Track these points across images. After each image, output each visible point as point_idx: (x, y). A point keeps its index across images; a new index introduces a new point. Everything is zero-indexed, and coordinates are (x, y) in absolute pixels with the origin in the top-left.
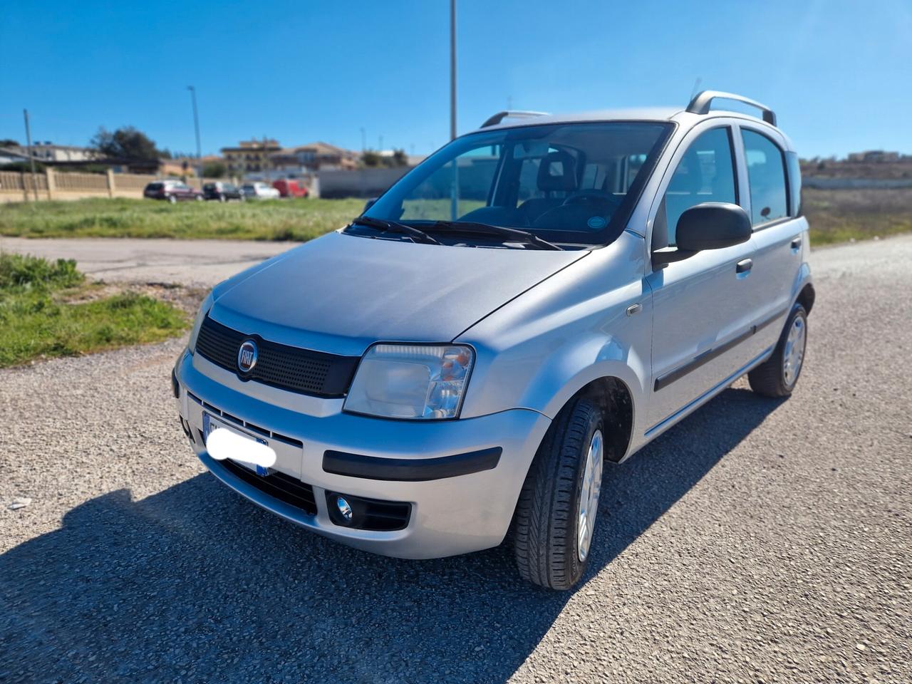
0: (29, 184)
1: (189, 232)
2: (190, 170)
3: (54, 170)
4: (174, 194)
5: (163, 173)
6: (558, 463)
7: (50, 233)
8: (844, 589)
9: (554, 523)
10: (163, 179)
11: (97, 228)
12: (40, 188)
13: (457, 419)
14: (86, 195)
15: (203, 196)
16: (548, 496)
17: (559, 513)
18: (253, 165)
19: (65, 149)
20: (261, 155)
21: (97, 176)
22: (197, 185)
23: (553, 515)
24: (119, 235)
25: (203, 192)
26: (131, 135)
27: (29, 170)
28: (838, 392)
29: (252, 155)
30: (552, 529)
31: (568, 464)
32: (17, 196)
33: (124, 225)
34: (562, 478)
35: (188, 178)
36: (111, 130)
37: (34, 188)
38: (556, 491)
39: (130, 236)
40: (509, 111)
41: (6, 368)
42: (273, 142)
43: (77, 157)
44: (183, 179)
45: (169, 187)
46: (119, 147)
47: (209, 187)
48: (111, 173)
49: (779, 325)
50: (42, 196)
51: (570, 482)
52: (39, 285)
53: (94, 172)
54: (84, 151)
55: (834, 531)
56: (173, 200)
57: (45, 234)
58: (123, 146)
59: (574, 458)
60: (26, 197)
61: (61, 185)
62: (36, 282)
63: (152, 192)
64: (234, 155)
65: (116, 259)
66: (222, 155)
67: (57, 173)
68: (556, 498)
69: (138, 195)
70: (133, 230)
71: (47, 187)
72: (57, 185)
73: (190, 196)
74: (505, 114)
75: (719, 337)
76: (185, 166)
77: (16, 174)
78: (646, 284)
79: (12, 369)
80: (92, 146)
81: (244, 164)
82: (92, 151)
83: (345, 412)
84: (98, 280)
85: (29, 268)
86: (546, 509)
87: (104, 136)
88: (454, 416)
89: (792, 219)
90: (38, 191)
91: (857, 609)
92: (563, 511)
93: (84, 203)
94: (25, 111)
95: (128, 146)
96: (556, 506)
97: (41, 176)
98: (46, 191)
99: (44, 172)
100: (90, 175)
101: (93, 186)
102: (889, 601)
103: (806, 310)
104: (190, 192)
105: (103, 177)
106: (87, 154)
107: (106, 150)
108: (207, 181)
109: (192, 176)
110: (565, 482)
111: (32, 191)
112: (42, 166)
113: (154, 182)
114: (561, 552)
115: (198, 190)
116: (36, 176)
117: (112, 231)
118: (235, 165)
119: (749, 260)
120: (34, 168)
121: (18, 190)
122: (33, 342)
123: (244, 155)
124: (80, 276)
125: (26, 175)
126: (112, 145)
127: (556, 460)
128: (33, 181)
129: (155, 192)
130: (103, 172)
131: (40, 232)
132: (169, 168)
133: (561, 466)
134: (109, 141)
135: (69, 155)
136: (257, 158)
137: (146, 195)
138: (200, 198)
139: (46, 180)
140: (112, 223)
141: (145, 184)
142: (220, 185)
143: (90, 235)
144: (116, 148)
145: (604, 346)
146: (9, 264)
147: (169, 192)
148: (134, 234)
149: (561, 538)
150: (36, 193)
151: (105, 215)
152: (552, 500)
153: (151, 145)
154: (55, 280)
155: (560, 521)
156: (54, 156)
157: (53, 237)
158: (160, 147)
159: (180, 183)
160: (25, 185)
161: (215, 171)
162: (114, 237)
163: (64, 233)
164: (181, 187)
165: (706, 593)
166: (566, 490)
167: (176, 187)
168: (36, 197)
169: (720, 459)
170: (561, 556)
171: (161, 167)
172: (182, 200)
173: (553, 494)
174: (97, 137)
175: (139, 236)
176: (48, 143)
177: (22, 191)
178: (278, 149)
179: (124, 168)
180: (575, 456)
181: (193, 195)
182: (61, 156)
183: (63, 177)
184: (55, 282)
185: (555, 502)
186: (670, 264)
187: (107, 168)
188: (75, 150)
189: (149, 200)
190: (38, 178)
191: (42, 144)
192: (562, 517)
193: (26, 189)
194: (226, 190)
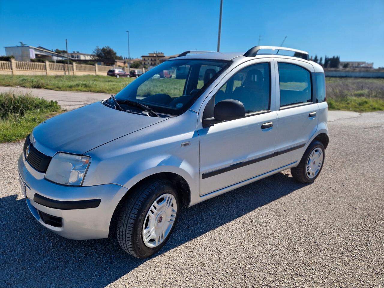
0: (67, 69)
1: (113, 91)
2: (127, 65)
3: (76, 63)
4: (119, 74)
5: (116, 66)
6: (133, 207)
7: (63, 89)
8: (265, 275)
9: (128, 232)
10: (116, 68)
11: (80, 88)
12: (70, 70)
13: (81, 186)
14: (86, 73)
15: (129, 75)
16: (126, 221)
17: (130, 228)
18: (153, 63)
19: (84, 55)
20: (157, 59)
21: (91, 66)
22: (128, 71)
23: (127, 228)
24: (87, 91)
25: (130, 74)
26: (108, 49)
27: (67, 63)
28: (337, 183)
29: (153, 59)
30: (127, 234)
31: (137, 208)
32: (61, 73)
33: (90, 87)
34: (133, 214)
35: (125, 68)
36: (101, 48)
37: (68, 70)
38: (130, 219)
39: (91, 91)
40: (191, 51)
41: (11, 142)
42: (162, 53)
43: (88, 58)
44: (123, 69)
45: (117, 71)
46: (103, 54)
47: (133, 72)
48: (96, 65)
49: (302, 151)
50: (71, 73)
51: (136, 216)
52: (43, 110)
53: (90, 64)
54: (91, 56)
55: (281, 248)
56: (118, 77)
57: (61, 89)
58: (105, 54)
59: (140, 206)
60: (65, 73)
61: (78, 69)
62: (42, 109)
63: (110, 73)
64: (146, 59)
65: (78, 101)
66: (142, 59)
67: (77, 64)
68: (129, 222)
69: (105, 74)
70: (92, 89)
71: (73, 70)
72: (77, 69)
73: (125, 75)
74: (189, 52)
75: (248, 157)
76: (125, 63)
77: (62, 64)
78: (197, 133)
79: (13, 143)
80: (94, 54)
81: (150, 63)
82: (94, 56)
83: (45, 179)
84: (65, 109)
85: (40, 103)
86: (125, 226)
87: (98, 50)
88: (80, 185)
89: (313, 103)
90: (70, 71)
91: (263, 285)
92: (131, 227)
93: (85, 76)
94: (66, 40)
95: (106, 54)
96: (129, 225)
97: (71, 65)
98: (73, 71)
99: (72, 64)
100: (89, 66)
101: (90, 70)
102: (281, 284)
103: (323, 144)
104: (125, 74)
105: (94, 66)
106: (92, 57)
107: (98, 55)
108: (132, 69)
109: (127, 67)
110: (133, 215)
111: (67, 71)
112: (72, 61)
113: (111, 69)
114: (130, 244)
115: (128, 73)
116: (69, 65)
117: (85, 89)
118: (146, 63)
119: (271, 123)
120: (68, 62)
121: (63, 71)
122: (23, 133)
123: (150, 59)
124: (58, 107)
125: (66, 65)
126: (101, 53)
127: (133, 206)
128: (68, 67)
129: (111, 73)
130: (94, 65)
131: (60, 88)
132: (119, 63)
133: (134, 209)
134: (100, 52)
135: (85, 57)
136: (155, 60)
137: (108, 74)
138: (128, 76)
139: (73, 67)
140: (86, 86)
141: (108, 70)
142: (137, 71)
143: (77, 90)
144: (102, 55)
145: (164, 160)
146: (33, 101)
147: (116, 73)
148: (92, 91)
149: (130, 238)
150: (69, 72)
151: (84, 83)
152: (128, 222)
153: (115, 54)
154: (49, 108)
155: (129, 231)
156: (80, 57)
157: (64, 90)
158: (118, 55)
159: (121, 70)
160: (65, 69)
161: (136, 65)
162: (85, 91)
163: (68, 89)
164: (121, 72)
165: (202, 268)
166: (133, 218)
167: (120, 72)
168: (69, 74)
169: (256, 209)
170: (131, 245)
171: (116, 63)
172: (121, 77)
173: (128, 220)
174: (95, 50)
175: (94, 92)
176: (78, 52)
177: (64, 71)
178: (164, 57)
179: (102, 63)
180: (140, 205)
181: (126, 75)
182: (82, 58)
183: (79, 66)
184: (49, 109)
185: (128, 223)
186: (215, 125)
187: (95, 63)
188: (88, 55)
189: (109, 76)
190: (70, 66)
191: (76, 52)
192: (130, 230)
193: (66, 70)
194: (139, 73)
